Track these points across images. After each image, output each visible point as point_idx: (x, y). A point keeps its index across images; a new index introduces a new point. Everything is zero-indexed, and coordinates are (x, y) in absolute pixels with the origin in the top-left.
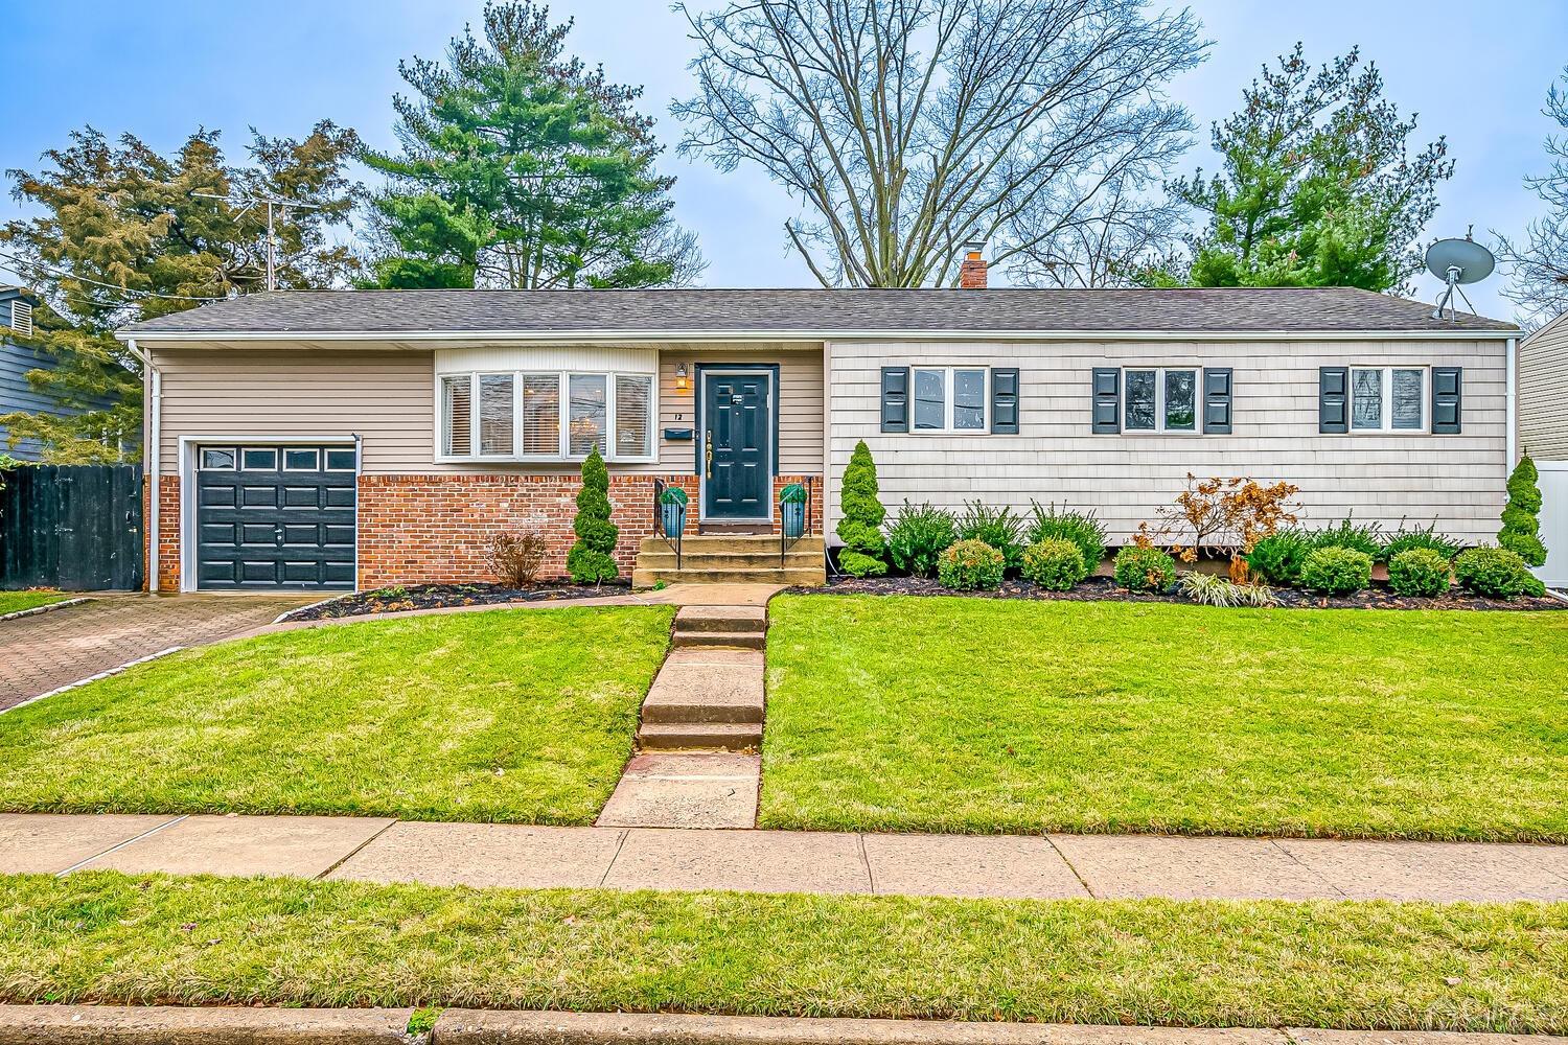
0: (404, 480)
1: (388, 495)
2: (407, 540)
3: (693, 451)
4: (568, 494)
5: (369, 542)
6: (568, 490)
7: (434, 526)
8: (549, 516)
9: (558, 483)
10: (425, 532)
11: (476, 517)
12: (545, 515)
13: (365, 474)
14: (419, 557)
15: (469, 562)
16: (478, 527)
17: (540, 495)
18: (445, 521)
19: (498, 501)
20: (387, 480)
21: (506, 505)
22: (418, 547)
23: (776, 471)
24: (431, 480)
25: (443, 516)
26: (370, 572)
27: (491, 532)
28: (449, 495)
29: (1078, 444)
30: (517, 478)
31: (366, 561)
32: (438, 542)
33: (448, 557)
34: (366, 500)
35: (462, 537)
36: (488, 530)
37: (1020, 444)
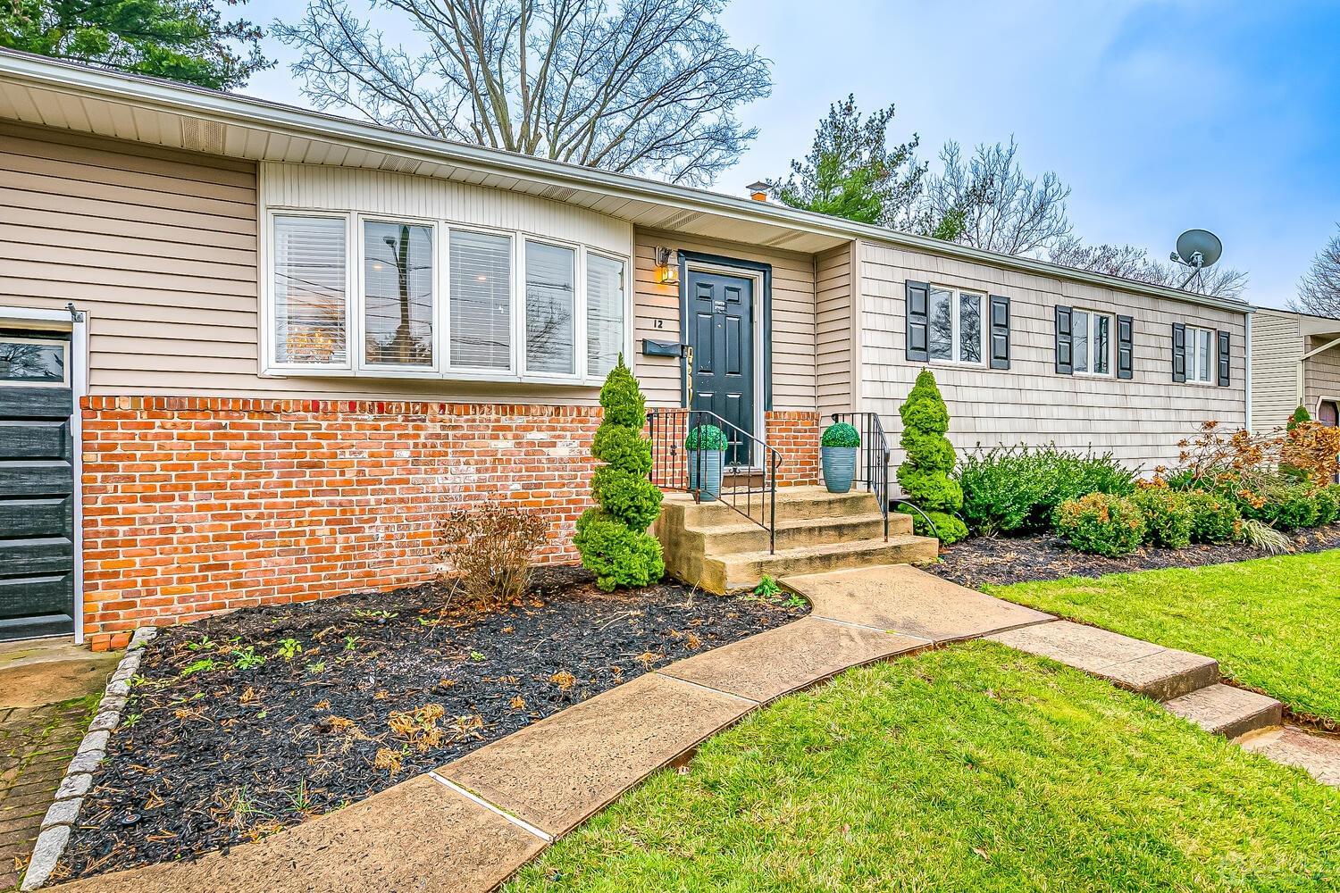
0: (194, 407)
1: (156, 437)
2: (205, 525)
3: (676, 373)
4: (510, 435)
5: (112, 534)
6: (509, 428)
7: (263, 495)
8: (478, 471)
9: (493, 416)
10: (246, 507)
11: (350, 474)
12: (472, 469)
13: (95, 392)
14: (230, 554)
15: (338, 558)
16: (354, 493)
17: (464, 437)
18: (288, 484)
19: (392, 447)
20: (157, 406)
21: (406, 454)
22: (229, 537)
23: (768, 405)
24: (255, 408)
25: (282, 475)
26: (117, 596)
27: (378, 502)
28: (294, 437)
29: (1041, 383)
30: (425, 406)
31: (103, 575)
32: (273, 526)
33: (296, 552)
34: (102, 448)
35: (323, 513)
36: (372, 499)
37: (1009, 381)
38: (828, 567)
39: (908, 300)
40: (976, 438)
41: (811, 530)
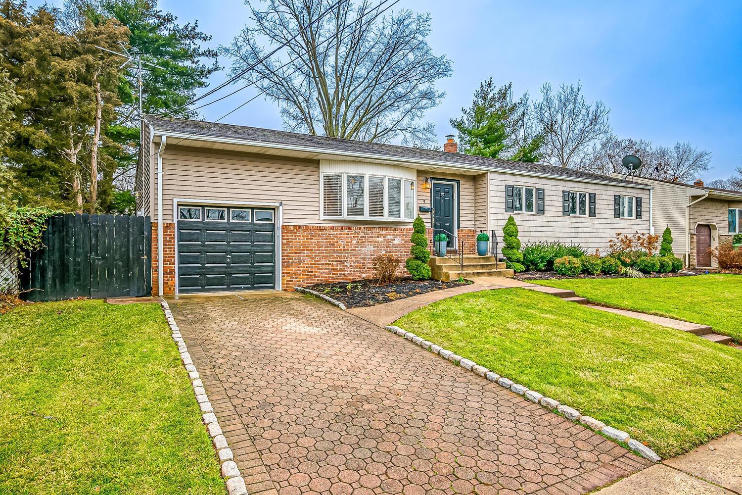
0: (306, 228)
1: (298, 236)
2: (308, 260)
3: (430, 217)
4: (382, 236)
5: (289, 262)
6: (382, 235)
7: (321, 253)
8: (374, 247)
9: (378, 231)
10: (317, 256)
11: (341, 248)
12: (372, 247)
13: (285, 224)
14: (314, 269)
15: (338, 271)
16: (342, 253)
17: (370, 237)
18: (327, 250)
19: (351, 240)
20: (298, 228)
21: (355, 242)
22: (313, 264)
23: (459, 227)
24: (320, 229)
25: (326, 247)
26: (289, 278)
27: (348, 256)
28: (328, 236)
29: (557, 219)
30: (360, 228)
31: (287, 273)
32: (323, 261)
33: (328, 269)
34: (287, 239)
35: (335, 258)
36: (347, 255)
37: (544, 219)
38: (479, 276)
39: (507, 191)
40: (528, 238)
41: (474, 265)
